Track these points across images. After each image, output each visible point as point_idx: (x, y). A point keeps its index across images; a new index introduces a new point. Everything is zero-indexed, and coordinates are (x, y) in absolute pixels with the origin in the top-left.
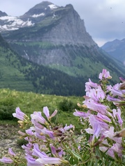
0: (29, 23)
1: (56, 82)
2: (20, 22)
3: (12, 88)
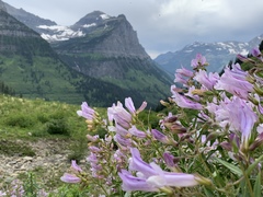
0: (80, 34)
1: (108, 95)
2: (70, 32)
3: (62, 101)
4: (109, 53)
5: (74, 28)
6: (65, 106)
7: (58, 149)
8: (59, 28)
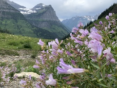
0: (35, 12)
1: (45, 34)
2: (31, 11)
3: (28, 36)
4: (45, 19)
5: (33, 10)
6: (30, 38)
7: (28, 53)
8: (27, 9)
